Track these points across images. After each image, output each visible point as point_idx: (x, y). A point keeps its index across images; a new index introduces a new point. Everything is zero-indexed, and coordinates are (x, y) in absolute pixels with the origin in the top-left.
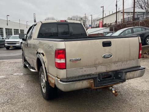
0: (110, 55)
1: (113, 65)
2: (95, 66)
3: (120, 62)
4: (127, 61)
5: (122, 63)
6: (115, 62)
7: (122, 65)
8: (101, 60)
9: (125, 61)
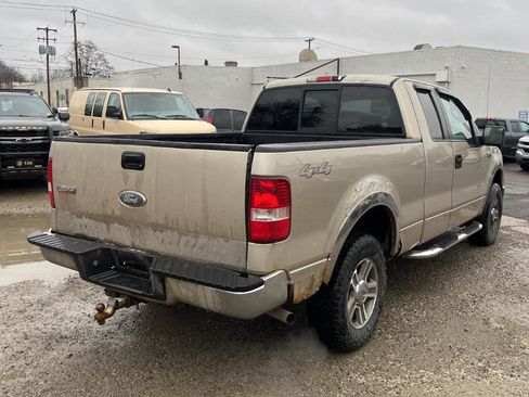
0: (136, 196)
1: (150, 232)
2: (107, 219)
3: (173, 229)
4: (197, 234)
5: (181, 234)
6: (156, 227)
7: (178, 244)
8: (117, 207)
9: (189, 232)
